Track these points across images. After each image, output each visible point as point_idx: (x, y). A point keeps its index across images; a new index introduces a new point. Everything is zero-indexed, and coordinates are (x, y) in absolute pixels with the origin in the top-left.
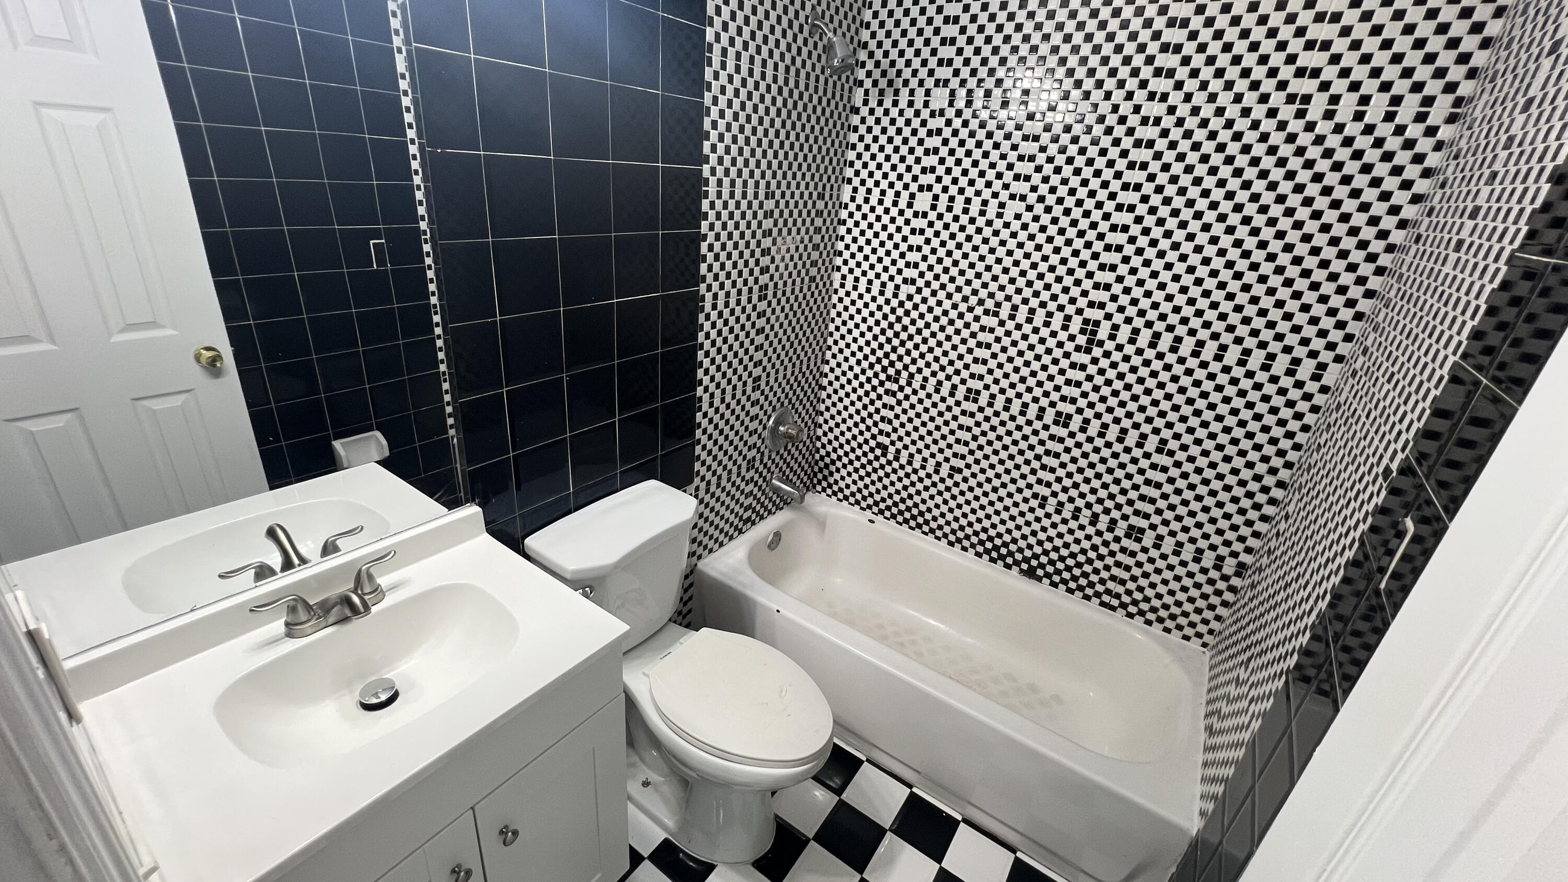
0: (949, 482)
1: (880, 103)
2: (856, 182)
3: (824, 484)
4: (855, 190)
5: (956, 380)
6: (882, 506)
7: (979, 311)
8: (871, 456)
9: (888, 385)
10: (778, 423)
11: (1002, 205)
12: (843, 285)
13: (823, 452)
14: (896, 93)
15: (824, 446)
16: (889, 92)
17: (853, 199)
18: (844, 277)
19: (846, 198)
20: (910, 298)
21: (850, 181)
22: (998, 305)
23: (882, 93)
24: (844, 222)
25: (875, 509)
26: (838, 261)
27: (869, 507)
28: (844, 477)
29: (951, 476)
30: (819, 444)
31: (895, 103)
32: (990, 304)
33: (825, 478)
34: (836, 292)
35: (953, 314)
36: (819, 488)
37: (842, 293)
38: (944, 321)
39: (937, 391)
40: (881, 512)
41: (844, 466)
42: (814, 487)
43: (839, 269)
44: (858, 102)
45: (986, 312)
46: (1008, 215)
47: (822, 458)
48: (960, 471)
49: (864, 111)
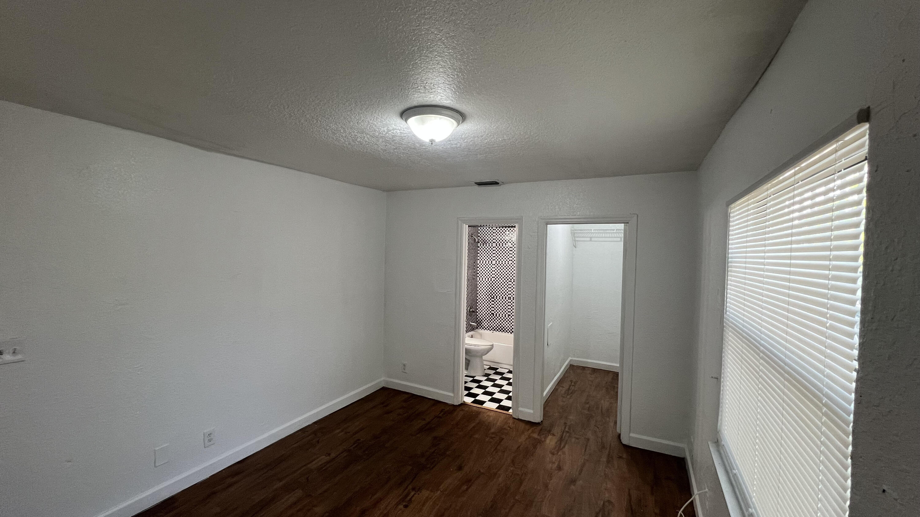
1: (483, 246)
2: (480, 260)
4: (480, 261)
5: (506, 296)
6: (495, 328)
8: (490, 317)
9: (492, 299)
10: (470, 309)
11: (508, 262)
12: (480, 280)
14: (486, 244)
15: (479, 317)
16: (485, 244)
17: (480, 263)
18: (480, 278)
20: (494, 280)
21: (479, 259)
23: (483, 244)
24: (478, 267)
26: (478, 275)
27: (492, 329)
28: (485, 324)
29: (508, 317)
31: (486, 246)
32: (509, 280)
33: (480, 325)
34: (478, 281)
35: (503, 283)
36: (479, 328)
37: (479, 281)
39: (502, 299)
40: (495, 330)
41: (485, 321)
43: (478, 277)
44: (479, 246)
47: (479, 320)
48: (510, 315)
49: (480, 247)
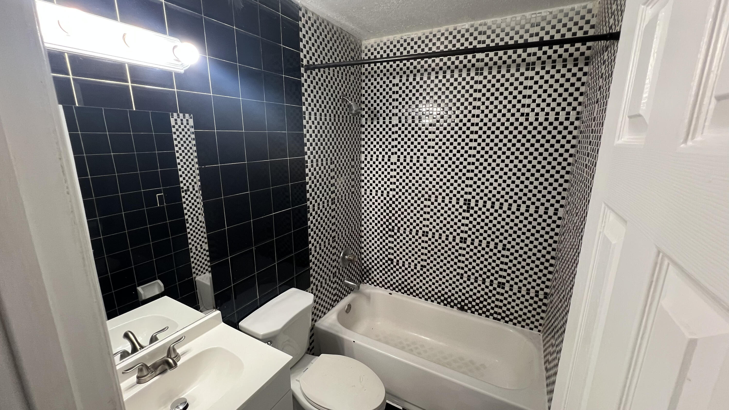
0: (421, 272)
1: (372, 123)
2: (366, 153)
3: (368, 279)
4: (366, 156)
5: (417, 228)
6: (394, 286)
7: (422, 199)
8: (386, 264)
9: (390, 233)
10: (344, 255)
11: (425, 158)
12: (365, 194)
13: (365, 265)
14: (378, 119)
15: (365, 262)
16: (375, 119)
17: (366, 159)
18: (366, 190)
19: (363, 159)
20: (394, 196)
21: (364, 153)
22: (430, 196)
23: (372, 119)
25: (391, 288)
27: (389, 287)
28: (376, 275)
29: (422, 269)
30: (363, 262)
31: (378, 123)
32: (426, 196)
33: (368, 276)
34: (363, 196)
35: (412, 201)
36: (365, 281)
37: (365, 196)
38: (409, 204)
39: (411, 233)
40: (394, 289)
41: (375, 270)
42: (363, 281)
44: (364, 123)
45: (426, 199)
46: (428, 161)
47: (365, 268)
48: (425, 267)
49: (366, 126)
